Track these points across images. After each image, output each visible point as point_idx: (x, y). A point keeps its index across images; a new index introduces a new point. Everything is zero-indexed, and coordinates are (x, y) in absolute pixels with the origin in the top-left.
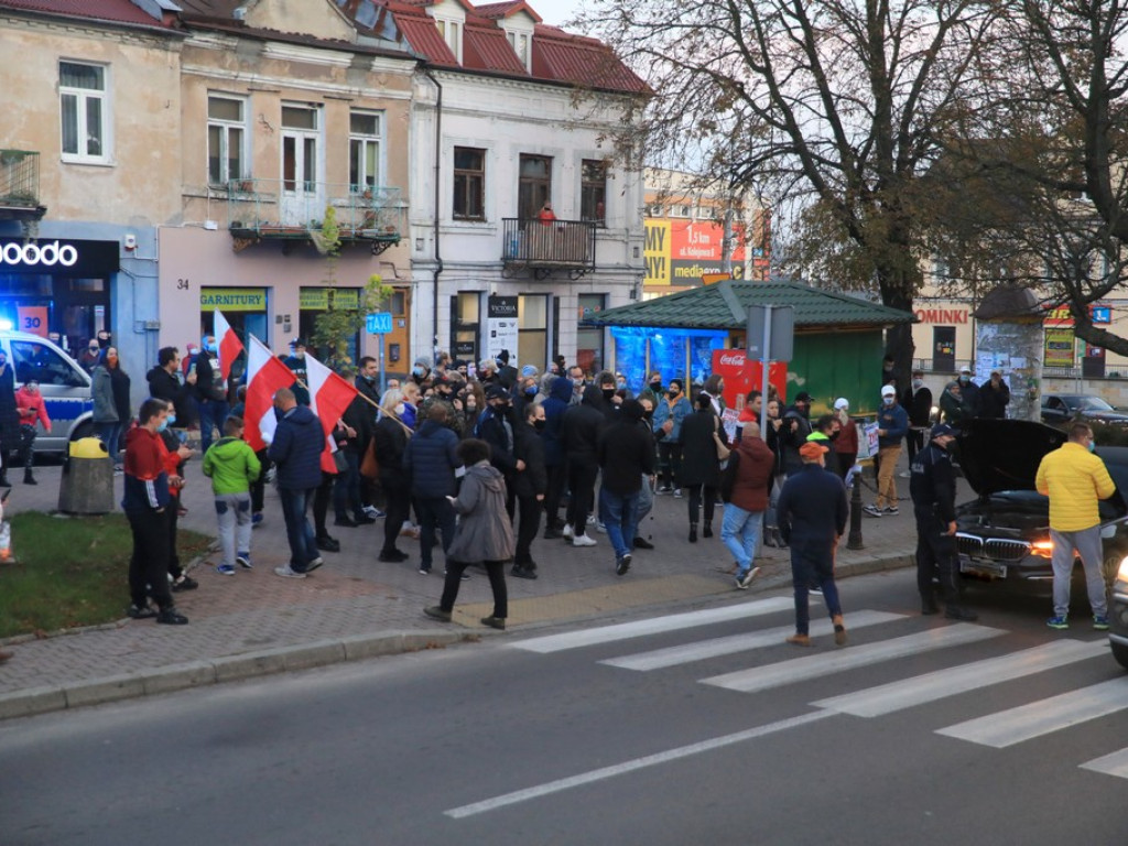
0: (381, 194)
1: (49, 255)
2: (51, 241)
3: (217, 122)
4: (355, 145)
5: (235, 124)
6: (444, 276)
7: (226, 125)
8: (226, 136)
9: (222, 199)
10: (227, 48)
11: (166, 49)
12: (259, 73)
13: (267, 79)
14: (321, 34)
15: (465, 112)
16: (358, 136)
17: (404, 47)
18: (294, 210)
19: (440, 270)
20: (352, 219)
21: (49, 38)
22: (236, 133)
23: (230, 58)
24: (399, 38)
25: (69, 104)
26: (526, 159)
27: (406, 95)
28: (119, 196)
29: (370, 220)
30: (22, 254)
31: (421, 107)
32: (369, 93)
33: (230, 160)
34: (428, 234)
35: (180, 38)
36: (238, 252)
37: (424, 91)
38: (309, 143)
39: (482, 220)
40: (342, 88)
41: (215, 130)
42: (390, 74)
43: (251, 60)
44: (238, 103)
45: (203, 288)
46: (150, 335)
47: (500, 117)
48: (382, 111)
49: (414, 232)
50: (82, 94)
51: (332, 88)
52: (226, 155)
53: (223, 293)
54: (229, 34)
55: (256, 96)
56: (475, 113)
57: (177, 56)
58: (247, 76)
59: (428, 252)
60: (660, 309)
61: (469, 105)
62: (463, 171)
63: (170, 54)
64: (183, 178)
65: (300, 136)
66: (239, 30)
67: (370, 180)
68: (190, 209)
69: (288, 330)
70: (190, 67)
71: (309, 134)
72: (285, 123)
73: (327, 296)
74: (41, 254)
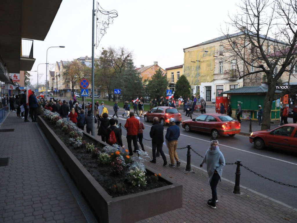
30: (282, 87)
74: (284, 87)
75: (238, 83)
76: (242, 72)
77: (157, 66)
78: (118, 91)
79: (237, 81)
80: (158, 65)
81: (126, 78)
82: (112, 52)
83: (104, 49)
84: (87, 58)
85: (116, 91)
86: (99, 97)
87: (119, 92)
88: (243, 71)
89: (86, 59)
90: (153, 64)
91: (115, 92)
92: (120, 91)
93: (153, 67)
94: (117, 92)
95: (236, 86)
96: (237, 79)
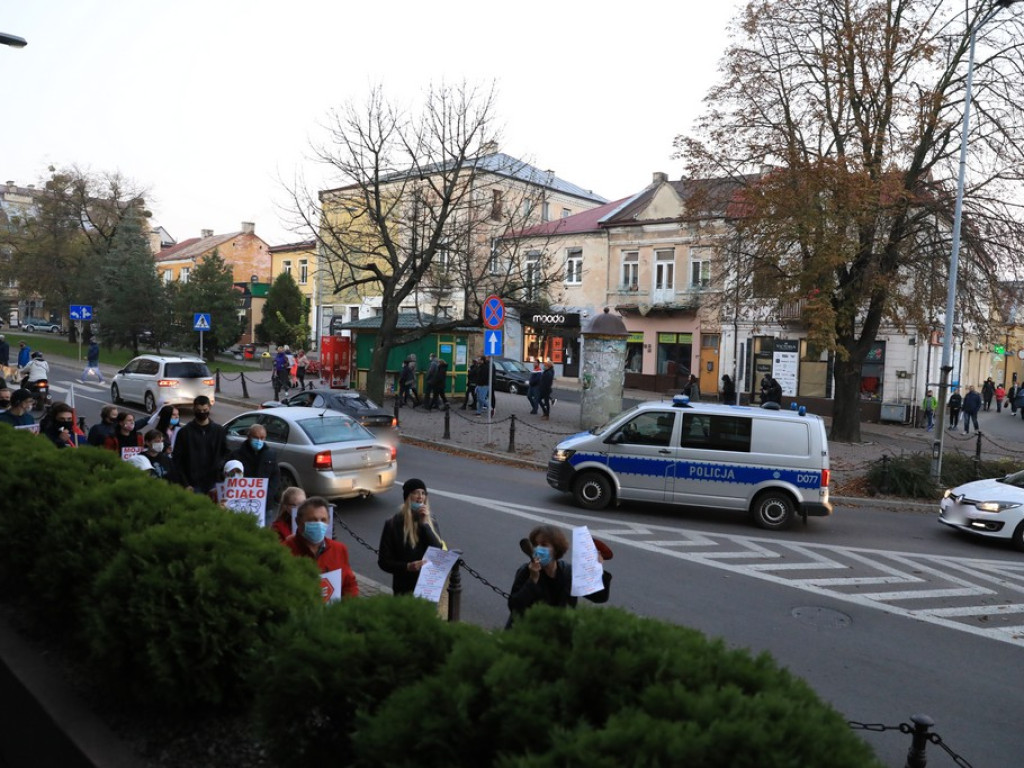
0: (709, 286)
1: (556, 319)
2: (557, 314)
3: (628, 263)
4: (696, 266)
5: (635, 263)
7: (632, 263)
8: (631, 268)
10: (629, 232)
11: (602, 237)
12: (642, 239)
13: (647, 241)
16: (696, 260)
17: (719, 213)
18: (661, 297)
19: (737, 324)
21: (564, 242)
22: (635, 266)
23: (629, 235)
25: (571, 264)
28: (583, 296)
30: (547, 319)
33: (633, 277)
35: (606, 232)
38: (670, 267)
39: (775, 297)
40: (684, 239)
41: (627, 266)
42: (713, 227)
43: (640, 234)
44: (637, 254)
48: (710, 246)
49: (725, 305)
50: (575, 260)
51: (678, 239)
52: (631, 275)
55: (642, 249)
57: (606, 239)
58: (636, 242)
63: (603, 239)
64: (609, 287)
65: (665, 264)
66: (629, 224)
67: (704, 280)
68: (611, 300)
70: (612, 242)
71: (670, 262)
72: (659, 258)
73: (675, 337)
74: (553, 319)
75: (453, 302)
77: (252, 235)
78: (84, 310)
79: (452, 295)
80: (256, 233)
81: (114, 273)
82: (81, 186)
83: (56, 173)
84: (11, 190)
85: (77, 312)
86: (55, 331)
87: (88, 314)
89: (10, 193)
90: (239, 229)
91: (74, 314)
92: (88, 310)
93: (240, 238)
94: (81, 315)
95: (447, 309)
96: (451, 293)
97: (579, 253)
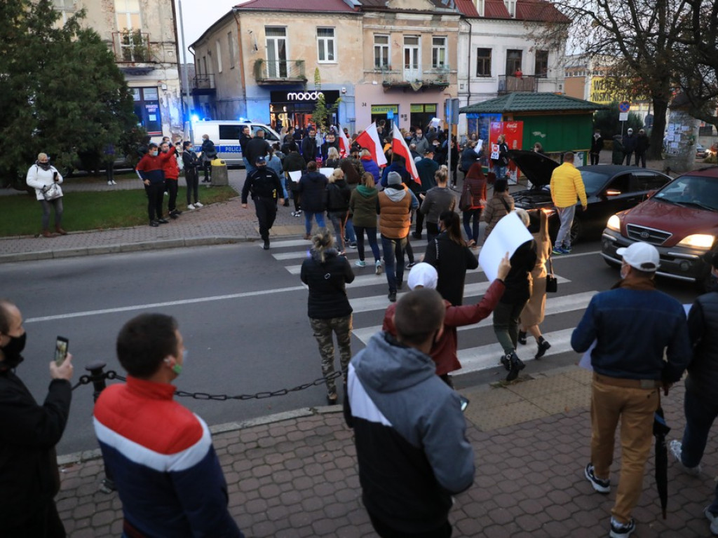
0: (446, 68)
1: (314, 96)
2: (314, 91)
3: (378, 45)
4: (435, 51)
5: (385, 45)
6: (472, 98)
7: (382, 46)
8: (381, 50)
9: (379, 73)
10: (381, 17)
11: (357, 20)
12: (394, 25)
13: (397, 27)
14: (420, 8)
15: (482, 34)
16: (436, 46)
17: (455, 11)
18: (410, 75)
19: (470, 96)
20: (432, 78)
21: (313, 20)
22: (386, 49)
23: (382, 21)
24: (455, 8)
25: (321, 43)
26: (509, 52)
27: (456, 29)
28: (340, 74)
29: (441, 77)
30: (304, 96)
31: (462, 33)
32: (440, 30)
33: (384, 59)
34: (466, 82)
35: (361, 15)
36: (385, 92)
37: (464, 27)
38: (415, 50)
39: (490, 76)
40: (428, 28)
41: (377, 48)
42: (449, 22)
43: (391, 21)
44: (387, 37)
45: (372, 106)
46: (353, 123)
47: (498, 35)
48: (446, 36)
49: (459, 82)
50: (326, 39)
51: (424, 28)
52: (382, 57)
53: (381, 107)
54: (381, 12)
55: (393, 34)
56: (487, 35)
57: (361, 22)
58: (389, 27)
59: (465, 89)
60: (485, 105)
61: (484, 31)
62: (481, 58)
63: (358, 21)
64: (364, 66)
65: (411, 48)
66: (385, 10)
67: (442, 63)
68: (367, 77)
69: (406, 120)
70: (366, 25)
71: (416, 47)
72: (405, 43)
73: (422, 107)
74: (310, 96)
75: (159, 81)
76: (173, 43)
79: (154, 72)
88: (174, 40)
95: (145, 90)
96: (154, 69)
97: (329, 31)
